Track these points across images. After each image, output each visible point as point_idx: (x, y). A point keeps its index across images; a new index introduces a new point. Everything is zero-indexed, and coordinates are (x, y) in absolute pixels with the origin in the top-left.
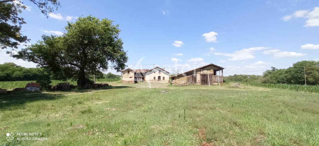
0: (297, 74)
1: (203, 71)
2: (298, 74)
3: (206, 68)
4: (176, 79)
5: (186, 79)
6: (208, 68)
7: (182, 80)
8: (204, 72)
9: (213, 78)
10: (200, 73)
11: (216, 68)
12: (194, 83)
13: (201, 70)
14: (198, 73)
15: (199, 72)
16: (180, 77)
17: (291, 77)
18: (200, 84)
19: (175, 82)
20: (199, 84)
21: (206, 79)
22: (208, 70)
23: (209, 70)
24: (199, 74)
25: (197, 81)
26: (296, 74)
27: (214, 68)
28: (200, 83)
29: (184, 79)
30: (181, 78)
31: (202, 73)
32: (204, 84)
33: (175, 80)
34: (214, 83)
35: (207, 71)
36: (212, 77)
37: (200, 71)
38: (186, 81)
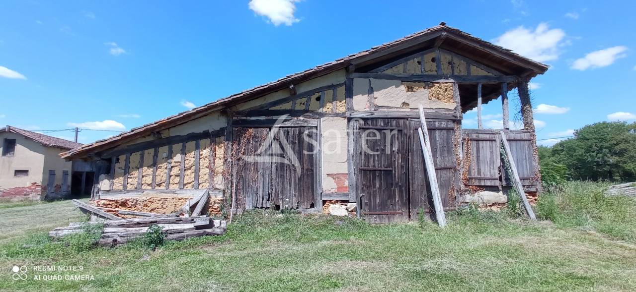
0: (591, 153)
1: (376, 94)
2: (594, 154)
3: (398, 69)
4: (127, 172)
5: (219, 163)
6: (412, 66)
7: (189, 176)
8: (378, 102)
9: (460, 153)
10: (350, 109)
11: (478, 71)
12: (289, 200)
13: (359, 82)
14: (329, 107)
15: (334, 99)
16: (163, 151)
17: (576, 162)
18: (352, 206)
19: (121, 197)
20: (338, 210)
21: (398, 161)
22: (412, 81)
23: (427, 80)
24: (342, 115)
25: (327, 185)
26: (588, 155)
27: (461, 65)
28: (352, 197)
29: (204, 163)
30: (178, 157)
31: (361, 104)
32: (383, 206)
33: (118, 182)
34: (468, 198)
35: (403, 88)
36: (448, 139)
37: (350, 94)
38: (219, 182)
